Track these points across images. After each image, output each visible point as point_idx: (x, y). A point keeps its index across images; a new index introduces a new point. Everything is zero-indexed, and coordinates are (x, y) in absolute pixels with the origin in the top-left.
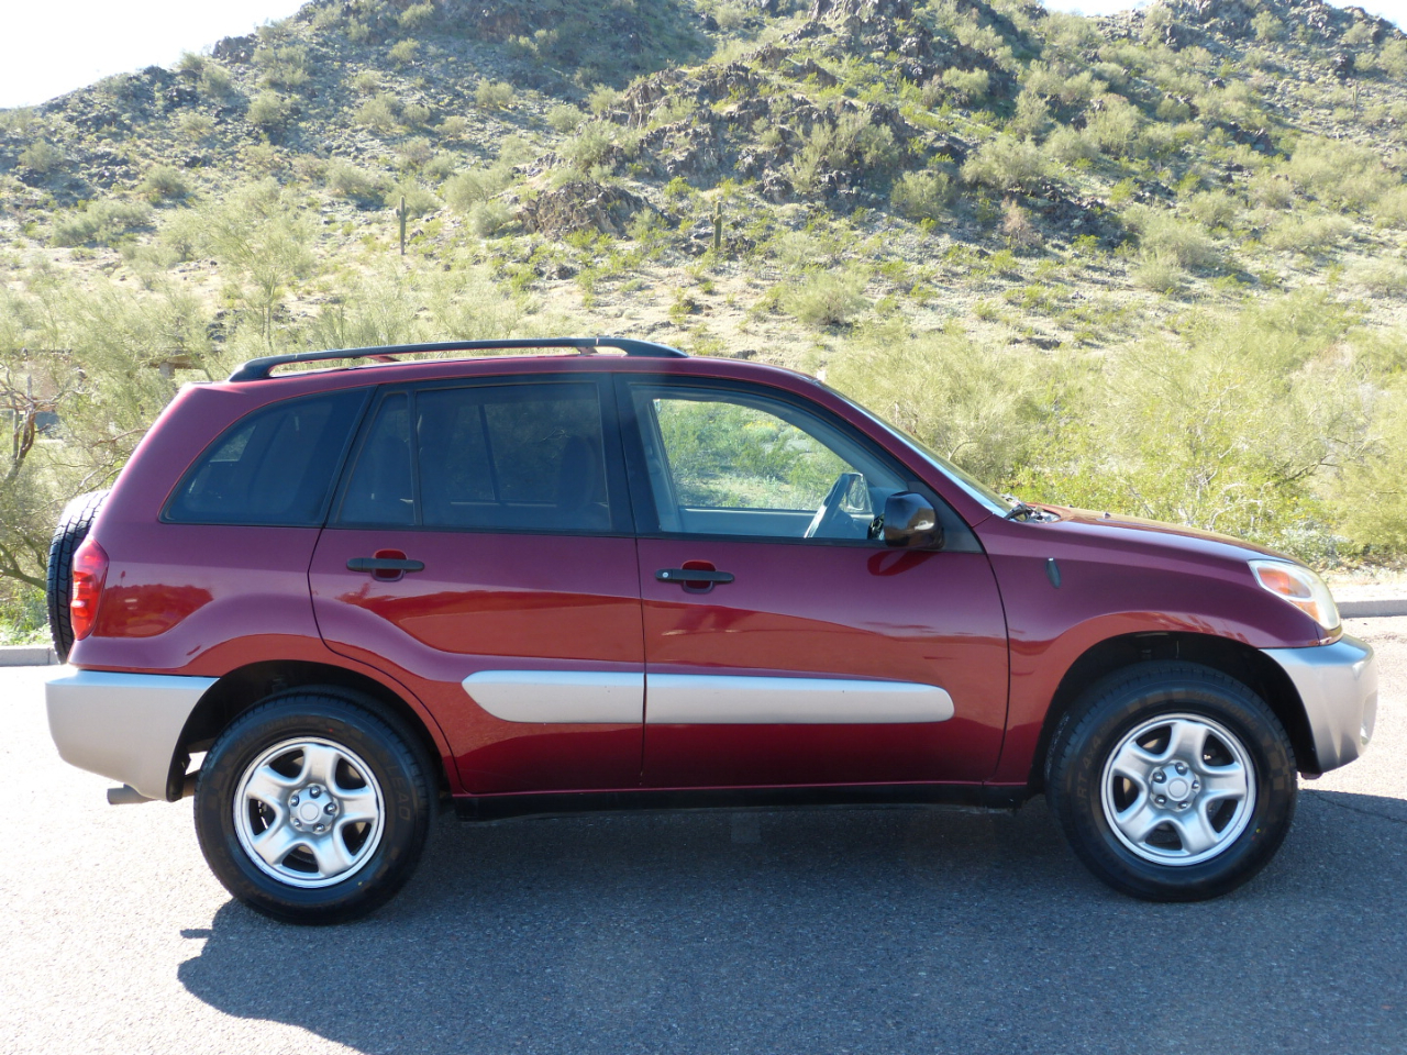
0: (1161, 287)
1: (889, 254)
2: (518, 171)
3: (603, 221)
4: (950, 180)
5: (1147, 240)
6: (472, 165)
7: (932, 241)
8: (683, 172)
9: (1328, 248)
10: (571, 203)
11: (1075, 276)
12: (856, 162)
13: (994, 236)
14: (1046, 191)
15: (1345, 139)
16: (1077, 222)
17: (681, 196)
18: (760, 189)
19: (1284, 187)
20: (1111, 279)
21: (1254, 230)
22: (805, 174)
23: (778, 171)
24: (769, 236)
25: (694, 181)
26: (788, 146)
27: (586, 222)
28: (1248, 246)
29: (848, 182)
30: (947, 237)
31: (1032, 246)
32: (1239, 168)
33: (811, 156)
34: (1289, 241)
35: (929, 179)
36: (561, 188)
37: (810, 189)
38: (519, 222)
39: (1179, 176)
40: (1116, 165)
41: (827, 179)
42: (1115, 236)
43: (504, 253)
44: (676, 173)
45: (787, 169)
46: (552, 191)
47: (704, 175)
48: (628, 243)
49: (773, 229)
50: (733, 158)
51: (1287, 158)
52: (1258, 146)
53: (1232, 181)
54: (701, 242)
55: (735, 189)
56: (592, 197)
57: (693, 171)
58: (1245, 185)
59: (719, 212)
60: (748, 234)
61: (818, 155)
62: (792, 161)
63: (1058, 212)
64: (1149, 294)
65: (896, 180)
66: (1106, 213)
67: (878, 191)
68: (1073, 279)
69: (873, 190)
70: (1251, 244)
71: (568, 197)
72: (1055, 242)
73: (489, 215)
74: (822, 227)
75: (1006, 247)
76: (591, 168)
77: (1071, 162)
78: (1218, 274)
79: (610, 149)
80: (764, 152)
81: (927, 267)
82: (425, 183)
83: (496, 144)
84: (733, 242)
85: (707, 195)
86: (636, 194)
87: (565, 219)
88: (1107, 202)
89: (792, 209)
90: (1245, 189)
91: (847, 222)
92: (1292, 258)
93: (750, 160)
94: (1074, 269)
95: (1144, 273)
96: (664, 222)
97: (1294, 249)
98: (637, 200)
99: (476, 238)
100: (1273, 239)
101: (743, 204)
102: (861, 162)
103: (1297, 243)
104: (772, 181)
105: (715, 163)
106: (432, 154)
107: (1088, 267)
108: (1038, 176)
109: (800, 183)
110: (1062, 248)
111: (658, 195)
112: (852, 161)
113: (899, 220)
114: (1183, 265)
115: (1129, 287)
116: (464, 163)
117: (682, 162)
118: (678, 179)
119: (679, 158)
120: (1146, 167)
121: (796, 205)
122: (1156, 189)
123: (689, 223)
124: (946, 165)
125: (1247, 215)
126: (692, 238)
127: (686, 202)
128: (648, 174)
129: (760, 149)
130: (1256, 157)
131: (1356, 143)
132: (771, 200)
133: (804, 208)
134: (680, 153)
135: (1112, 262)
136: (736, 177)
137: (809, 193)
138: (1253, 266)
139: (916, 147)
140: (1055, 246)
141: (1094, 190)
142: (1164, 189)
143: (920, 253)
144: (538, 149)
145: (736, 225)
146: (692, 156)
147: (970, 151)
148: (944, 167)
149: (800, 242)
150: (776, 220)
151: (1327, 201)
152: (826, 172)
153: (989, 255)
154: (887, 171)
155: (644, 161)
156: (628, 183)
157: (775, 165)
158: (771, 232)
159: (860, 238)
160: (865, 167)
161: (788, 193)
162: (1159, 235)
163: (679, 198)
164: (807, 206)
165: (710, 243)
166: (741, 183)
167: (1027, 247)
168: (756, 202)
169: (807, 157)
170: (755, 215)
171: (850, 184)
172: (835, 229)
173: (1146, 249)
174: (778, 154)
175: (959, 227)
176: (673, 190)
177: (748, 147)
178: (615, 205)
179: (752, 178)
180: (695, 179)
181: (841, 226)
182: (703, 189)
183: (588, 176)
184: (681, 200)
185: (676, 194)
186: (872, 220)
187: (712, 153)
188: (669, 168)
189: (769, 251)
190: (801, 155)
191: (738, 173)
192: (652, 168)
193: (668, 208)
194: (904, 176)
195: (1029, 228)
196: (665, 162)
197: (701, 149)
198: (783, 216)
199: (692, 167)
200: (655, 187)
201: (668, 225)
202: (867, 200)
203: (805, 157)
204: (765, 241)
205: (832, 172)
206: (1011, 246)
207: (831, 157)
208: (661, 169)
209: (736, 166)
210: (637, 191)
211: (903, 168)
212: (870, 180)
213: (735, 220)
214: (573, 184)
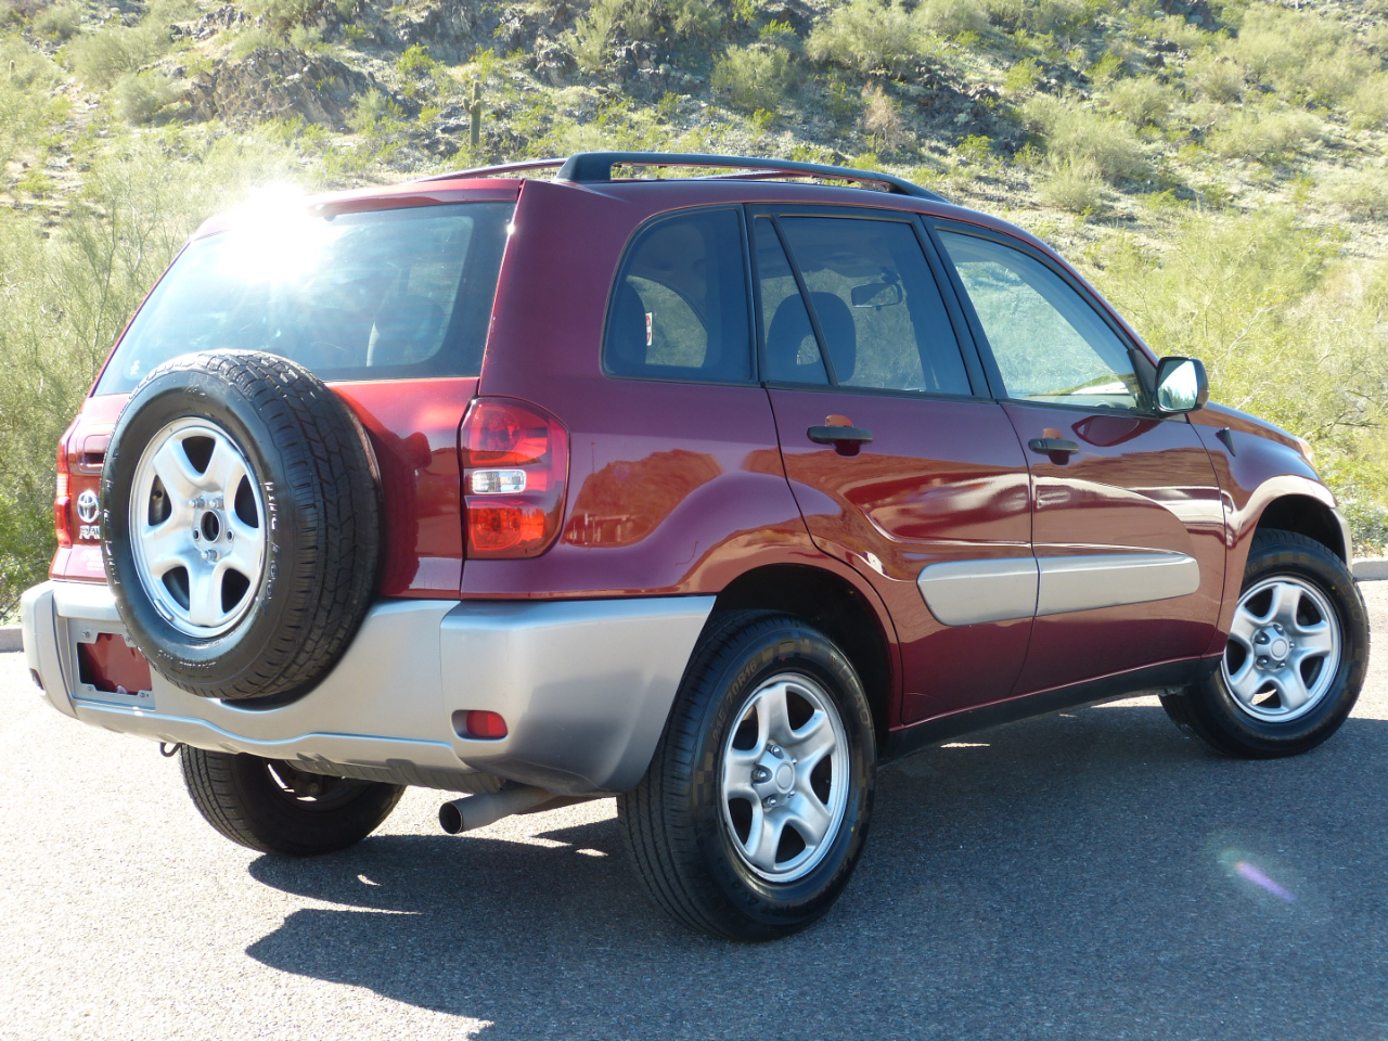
0: (1077, 206)
2: (179, 31)
3: (311, 106)
4: (792, 58)
5: (1056, 143)
6: (105, 20)
7: (769, 140)
8: (422, 39)
9: (1292, 155)
10: (264, 79)
11: (962, 190)
12: (662, 30)
13: (853, 135)
14: (920, 74)
15: (1307, 9)
16: (962, 118)
17: (421, 72)
18: (531, 65)
19: (1233, 72)
20: (1009, 195)
21: (1195, 130)
22: (593, 46)
23: (555, 40)
24: (546, 130)
25: (438, 52)
26: (569, 6)
27: (287, 106)
28: (1188, 152)
29: (653, 57)
30: (789, 135)
31: (903, 149)
32: (1172, 48)
33: (600, 21)
34: (1241, 145)
35: (763, 55)
36: (248, 57)
37: (601, 67)
38: (188, 104)
39: (1094, 58)
40: (1010, 41)
41: (624, 52)
42: (1013, 137)
43: (169, 147)
44: (413, 40)
45: (568, 39)
46: (234, 61)
47: (452, 44)
48: (347, 137)
49: (551, 121)
50: (492, 21)
51: (1233, 34)
52: (1193, 18)
53: (1163, 64)
54: (452, 138)
55: (497, 64)
56: (294, 72)
57: (436, 38)
58: (1180, 70)
59: (478, 96)
60: (516, 127)
61: (610, 19)
62: (575, 27)
63: (937, 103)
64: (1060, 215)
65: (718, 56)
66: (1000, 106)
67: (693, 71)
68: (959, 194)
69: (687, 69)
70: (1191, 148)
71: (260, 70)
72: (934, 143)
73: (144, 93)
74: (618, 119)
75: (870, 150)
76: (291, 30)
77: (952, 35)
78: (1150, 189)
80: (536, 14)
82: (37, 43)
84: (496, 139)
85: (457, 73)
86: (356, 69)
87: (255, 101)
88: (1001, 91)
89: (576, 93)
90: (1181, 76)
91: (653, 113)
92: (1245, 167)
93: (516, 24)
94: (961, 180)
95: (1054, 187)
96: (397, 109)
97: (1248, 157)
98: (359, 75)
99: (125, 125)
100: (1220, 143)
101: (507, 86)
102: (670, 30)
103: (1252, 148)
104: (547, 54)
105: (467, 27)
107: (979, 178)
108: (909, 53)
109: (586, 58)
110: (943, 153)
111: (388, 71)
112: (657, 29)
113: (723, 112)
114: (1105, 176)
115: (1034, 206)
116: (93, 17)
117: (420, 25)
118: (413, 49)
119: (416, 19)
120: (1051, 43)
121: (581, 89)
122: (1065, 74)
123: (434, 110)
124: (786, 37)
125: (1186, 110)
126: (438, 131)
127: (427, 82)
128: (373, 41)
129: (530, 10)
130: (1192, 33)
131: (1322, 15)
132: (547, 81)
133: (593, 92)
134: (417, 12)
135: (1010, 172)
136: (497, 47)
137: (599, 71)
138: (1195, 179)
139: (744, 12)
140: (934, 149)
141: (982, 73)
142: (1075, 74)
145: (499, 115)
146: (435, 17)
147: (817, 18)
148: (783, 40)
149: (589, 140)
150: (554, 108)
151: (1288, 93)
152: (622, 43)
153: (847, 160)
154: (706, 44)
155: (366, 22)
156: (344, 53)
157: (552, 32)
158: (549, 125)
159: (671, 135)
160: (676, 37)
161: (570, 72)
162: (1072, 136)
163: (418, 76)
164: (597, 90)
165: (464, 139)
166: (504, 56)
167: (897, 150)
168: (526, 84)
169: (596, 22)
170: (525, 101)
171: (655, 60)
172: (637, 123)
173: (1054, 155)
174: (556, 18)
175: (804, 122)
176: (409, 65)
177: (514, 6)
178: (328, 83)
179: (519, 49)
180: (439, 50)
181: (644, 118)
182: (451, 64)
183: (287, 41)
184: (420, 79)
185: (414, 69)
186: (686, 111)
187: (463, 13)
188: (402, 32)
189: (547, 152)
190: (587, 20)
191: (500, 43)
192: (378, 32)
193: (402, 89)
194: (728, 51)
195: (899, 125)
196: (397, 24)
197: (447, 8)
198: (564, 103)
199: (435, 32)
200: (384, 60)
201: (403, 112)
202: (679, 83)
203: (592, 22)
204: (540, 137)
205: (630, 44)
206: (875, 148)
207: (628, 22)
208: (391, 34)
209: (497, 32)
210: (359, 65)
211: (726, 40)
212: (682, 55)
213: (498, 107)
214: (266, 52)
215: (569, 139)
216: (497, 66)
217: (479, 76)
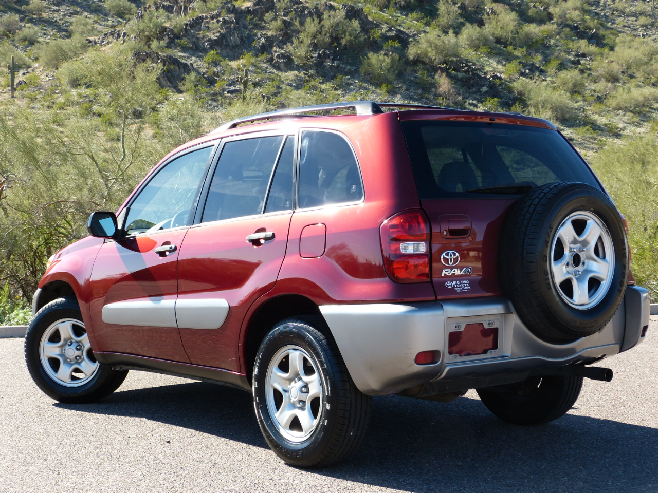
2: (90, 42)
3: (162, 79)
4: (400, 59)
5: (531, 102)
6: (51, 36)
7: (390, 99)
8: (216, 47)
9: (647, 109)
12: (335, 44)
13: (431, 97)
14: (463, 67)
15: (647, 37)
16: (484, 89)
17: (216, 63)
18: (270, 60)
19: (616, 68)
21: (598, 96)
22: (302, 51)
23: (282, 49)
24: (279, 93)
25: (224, 54)
26: (289, 32)
28: (596, 107)
29: (331, 57)
30: (399, 96)
31: (456, 104)
32: (584, 55)
33: (305, 39)
34: (622, 104)
35: (386, 57)
37: (305, 62)
39: (546, 60)
40: (505, 51)
41: (317, 55)
42: (509, 98)
43: (91, 99)
44: (211, 48)
45: (289, 48)
47: (231, 50)
48: (180, 95)
49: (281, 88)
50: (251, 38)
51: (612, 49)
52: (592, 41)
53: (580, 64)
54: (232, 96)
55: (253, 60)
56: (153, 62)
57: (223, 47)
58: (589, 67)
59: (246, 76)
60: (264, 91)
61: (310, 38)
62: (292, 43)
63: (472, 82)
65: (363, 57)
66: (503, 83)
67: (351, 65)
69: (347, 63)
70: (598, 105)
72: (471, 101)
74: (315, 88)
76: (151, 42)
77: (476, 48)
78: (579, 125)
79: (165, 29)
80: (273, 35)
82: (17, 47)
83: (67, 22)
84: (255, 97)
85: (234, 64)
86: (184, 61)
88: (503, 76)
89: (293, 75)
90: (590, 69)
91: (331, 85)
92: (624, 115)
93: (263, 40)
96: (204, 81)
97: (626, 110)
98: (186, 65)
99: (68, 88)
100: (612, 103)
101: (259, 70)
102: (339, 44)
103: (628, 105)
104: (278, 55)
105: (239, 41)
106: (21, 27)
108: (458, 57)
109: (298, 57)
110: (476, 106)
111: (199, 63)
112: (333, 43)
113: (366, 85)
114: (557, 119)
116: (45, 34)
117: (215, 40)
118: (212, 52)
119: (213, 37)
120: (525, 52)
121: (296, 72)
122: (533, 69)
123: (223, 82)
124: (396, 49)
125: (593, 86)
126: (225, 92)
127: (219, 68)
128: (192, 48)
129: (270, 34)
130: (593, 48)
131: (654, 40)
132: (278, 68)
133: (302, 74)
134: (214, 34)
136: (253, 51)
137: (304, 64)
138: (602, 120)
139: (375, 36)
140: (471, 104)
141: (493, 67)
142: (538, 68)
144: (99, 26)
145: (256, 85)
146: (222, 36)
147: (411, 39)
148: (395, 50)
149: (301, 97)
150: (283, 82)
151: (642, 78)
152: (316, 51)
154: (357, 51)
155: (189, 39)
156: (178, 54)
157: (280, 44)
158: (280, 90)
159: (341, 96)
160: (342, 48)
161: (290, 64)
162: (539, 99)
163: (214, 65)
164: (304, 73)
165: (238, 97)
166: (257, 56)
167: (453, 105)
168: (268, 70)
169: (303, 39)
170: (268, 78)
171: (332, 59)
172: (324, 90)
173: (532, 108)
174: (282, 37)
175: (406, 90)
176: (210, 60)
177: (261, 32)
178: (170, 68)
179: (265, 53)
180: (224, 53)
181: (327, 87)
182: (230, 60)
183: (149, 47)
184: (215, 67)
185: (212, 62)
186: (348, 84)
187: (236, 35)
188: (206, 44)
189: (280, 104)
190: (298, 38)
191: (255, 50)
192: (194, 43)
193: (207, 72)
194: (369, 55)
195: (454, 92)
196: (203, 40)
197: (228, 32)
198: (287, 79)
199: (222, 44)
200: (197, 57)
201: (208, 83)
202: (344, 70)
203: (301, 40)
204: (276, 96)
205: (320, 51)
206: (442, 103)
207: (318, 40)
208: (201, 45)
209: (254, 44)
210: (185, 59)
211: (367, 49)
212: (345, 57)
213: (254, 81)
214: (139, 53)
215: (291, 97)
216: (253, 61)
217: (245, 66)
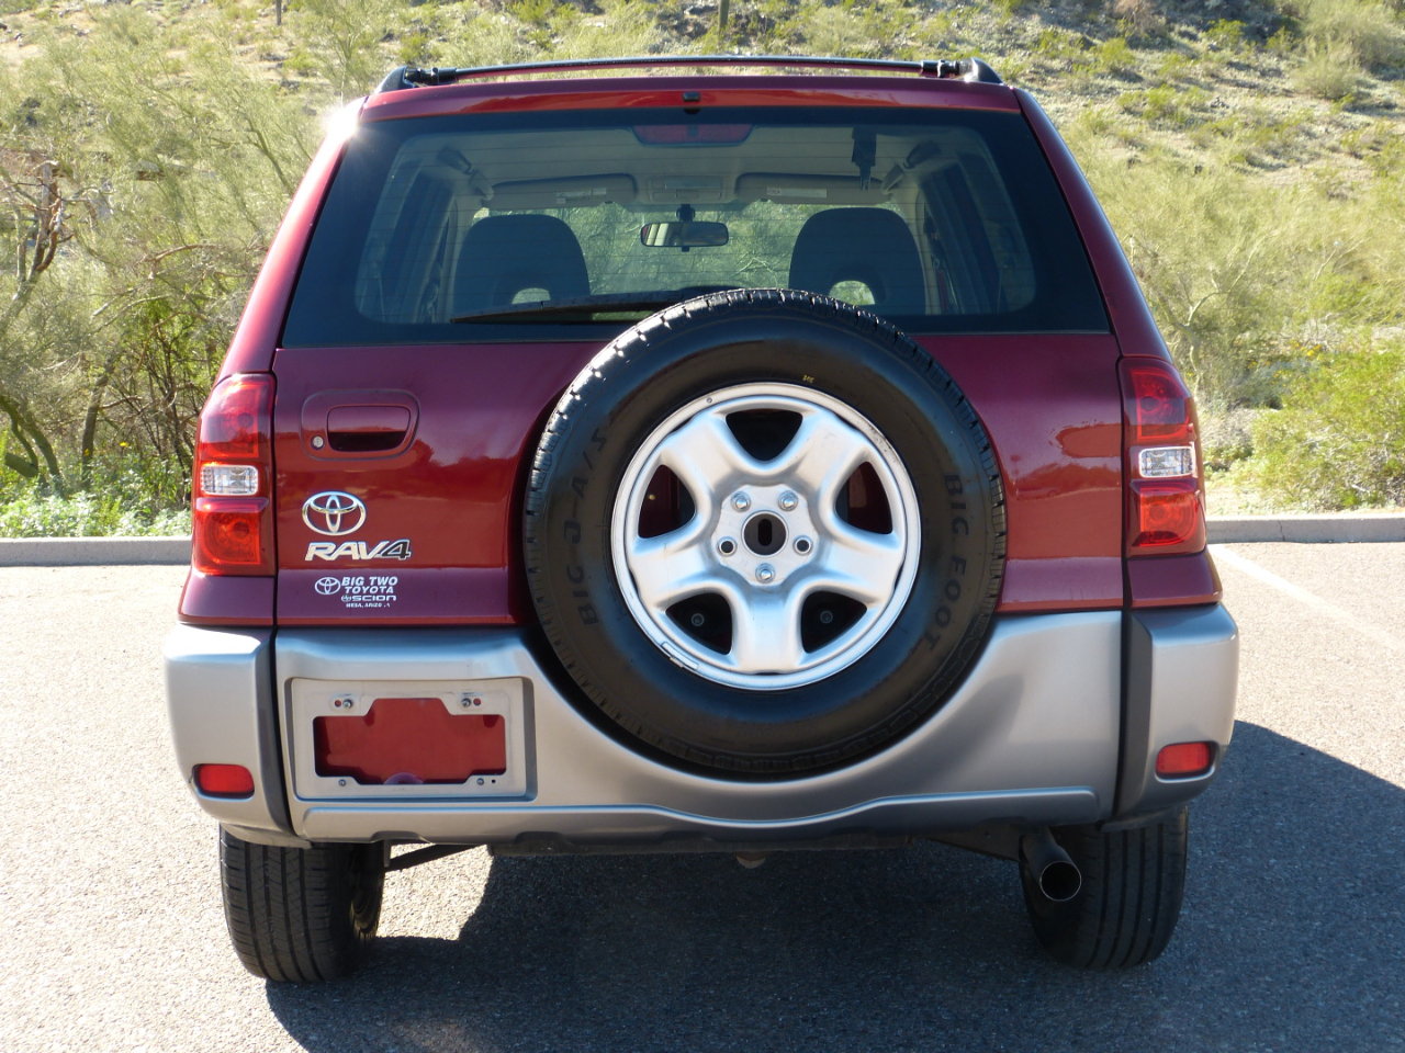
0: (1334, 94)
1: (958, 41)
5: (1310, 28)
7: (1016, 23)
11: (1213, 76)
13: (1102, 18)
16: (1213, 1)
20: (1261, 81)
24: (793, 12)
30: (1036, 18)
31: (1152, 33)
42: (1265, 21)
43: (425, 26)
48: (598, 18)
49: (798, 3)
54: (699, 19)
60: (763, 9)
64: (1314, 102)
68: (1210, 80)
72: (1184, 28)
75: (1119, 35)
81: (1011, 61)
84: (744, 21)
94: (1211, 66)
95: (1309, 73)
107: (1231, 64)
110: (1193, 38)
114: (1362, 62)
115: (1287, 93)
126: (687, 12)
135: (1262, 57)
140: (1183, 34)
143: (1000, 41)
153: (1095, 45)
158: (796, 7)
159: (917, 18)
162: (1328, 21)
165: (712, 20)
167: (1146, 35)
172: (883, 5)
173: (1312, 40)
175: (1051, 6)
189: (795, 35)
195: (1149, 9)
204: (787, 19)
206: (1124, 33)
215: (817, 21)
